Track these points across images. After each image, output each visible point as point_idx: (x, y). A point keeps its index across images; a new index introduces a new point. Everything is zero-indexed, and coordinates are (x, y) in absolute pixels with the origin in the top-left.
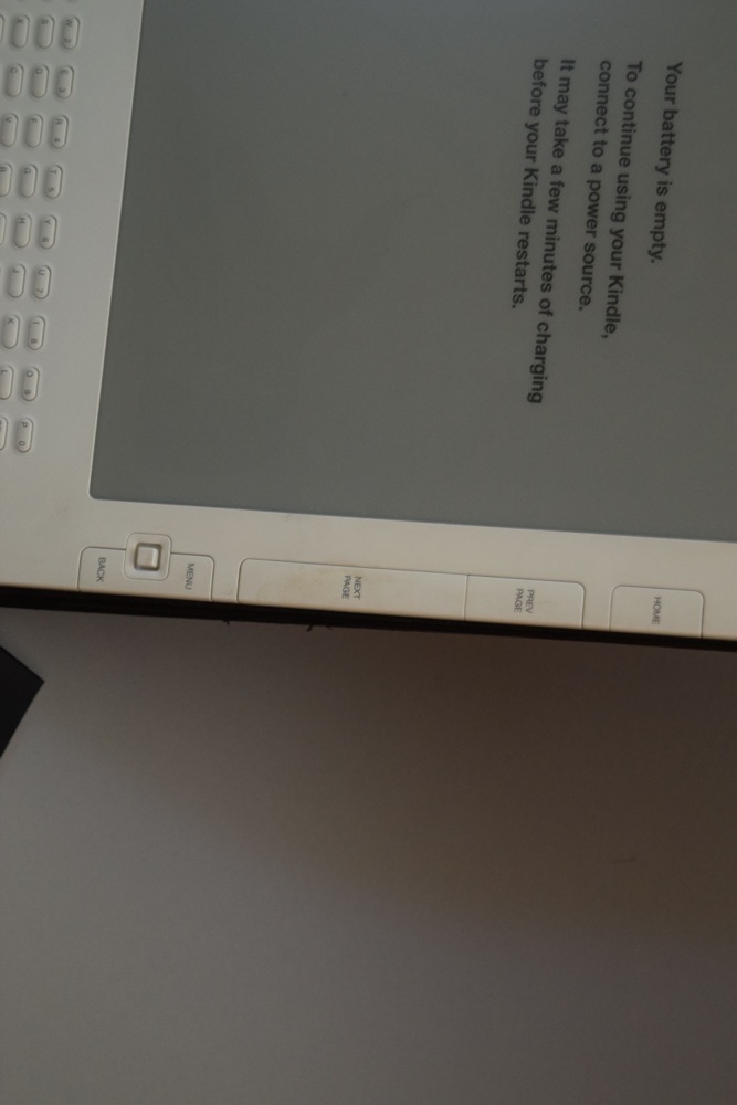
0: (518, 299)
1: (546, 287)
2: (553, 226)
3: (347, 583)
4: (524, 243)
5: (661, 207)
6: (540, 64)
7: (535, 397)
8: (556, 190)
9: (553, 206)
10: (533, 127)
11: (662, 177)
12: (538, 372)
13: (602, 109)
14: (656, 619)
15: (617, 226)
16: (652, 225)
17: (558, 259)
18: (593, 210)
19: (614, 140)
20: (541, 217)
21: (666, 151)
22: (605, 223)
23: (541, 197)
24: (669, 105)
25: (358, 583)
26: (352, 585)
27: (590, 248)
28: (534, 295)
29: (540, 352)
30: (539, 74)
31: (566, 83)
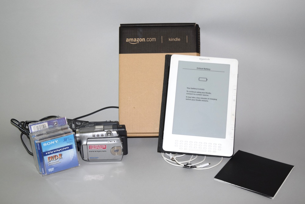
0: (208, 101)
1: (207, 99)
4: (203, 101)
5: (200, 89)
7: (216, 100)
8: (198, 98)
9: (199, 98)
10: (192, 100)
11: (197, 89)
12: (214, 99)
13: (191, 94)
17: (204, 98)
18: (200, 95)
19: (193, 93)
20: (200, 99)
21: (195, 89)
22: (201, 94)
23: (199, 99)
24: (191, 88)
26: (233, 115)
27: (203, 95)
28: (207, 100)
29: (212, 99)
30: (187, 99)
31: (188, 97)
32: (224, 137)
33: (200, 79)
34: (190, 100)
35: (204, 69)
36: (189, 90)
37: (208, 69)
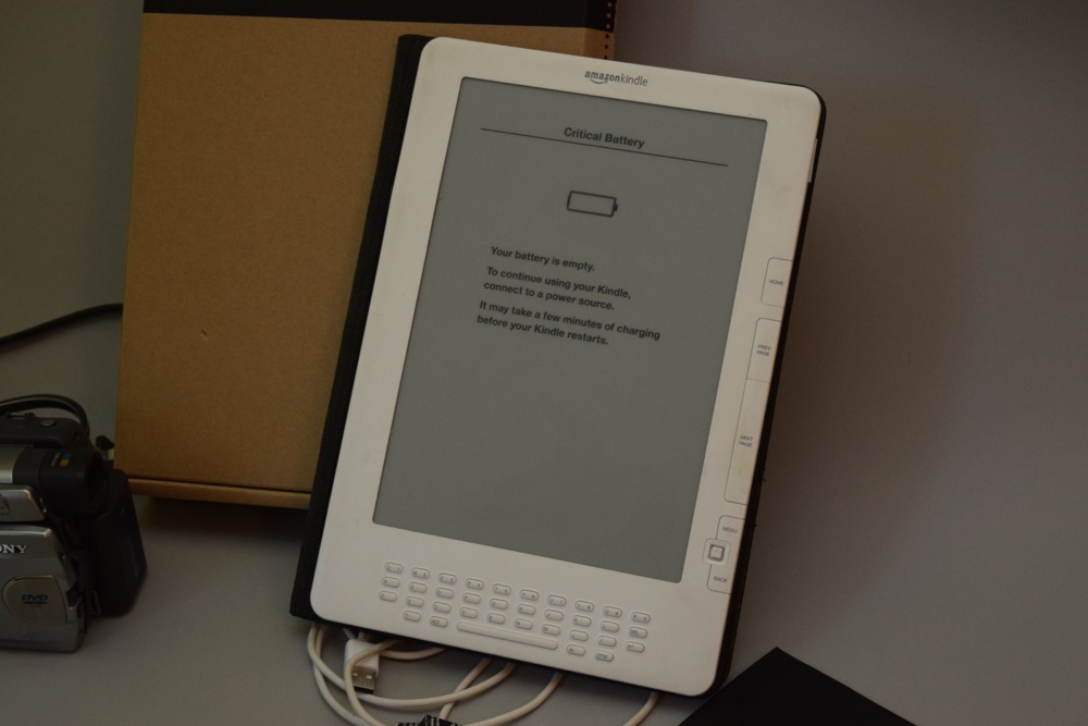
0: (603, 341)
1: (599, 326)
2: (567, 320)
3: (743, 444)
4: (574, 336)
5: (565, 263)
6: (480, 319)
7: (657, 336)
8: (548, 317)
9: (556, 319)
10: (513, 326)
11: (550, 262)
12: (643, 334)
13: (509, 289)
14: (781, 283)
15: (572, 287)
16: (575, 269)
17: (585, 318)
18: (562, 298)
19: (526, 285)
20: (561, 326)
21: (537, 259)
22: (570, 293)
23: (551, 325)
24: (513, 255)
25: (744, 438)
26: (745, 441)
27: (582, 302)
28: (602, 333)
29: (633, 332)
30: (485, 321)
31: (493, 307)
32: (674, 574)
33: (577, 202)
34: (498, 323)
35: (609, 138)
36: (502, 264)
37: (630, 142)
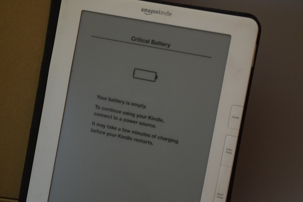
0: (151, 143)
1: (149, 136)
2: (133, 132)
3: (219, 197)
4: (137, 140)
5: (133, 104)
6: (92, 130)
7: (177, 142)
8: (124, 130)
9: (129, 131)
10: (108, 134)
11: (125, 103)
12: (170, 140)
13: (106, 116)
14: (238, 118)
15: (136, 116)
16: (137, 107)
17: (142, 132)
18: (131, 122)
19: (114, 114)
20: (131, 135)
21: (119, 102)
22: (135, 119)
23: (126, 134)
24: (108, 99)
25: (219, 194)
26: (220, 196)
27: (140, 124)
28: (150, 139)
29: (165, 139)
30: (95, 131)
31: (98, 124)
33: (138, 74)
34: (101, 132)
35: (153, 42)
36: (102, 103)
37: (163, 44)
